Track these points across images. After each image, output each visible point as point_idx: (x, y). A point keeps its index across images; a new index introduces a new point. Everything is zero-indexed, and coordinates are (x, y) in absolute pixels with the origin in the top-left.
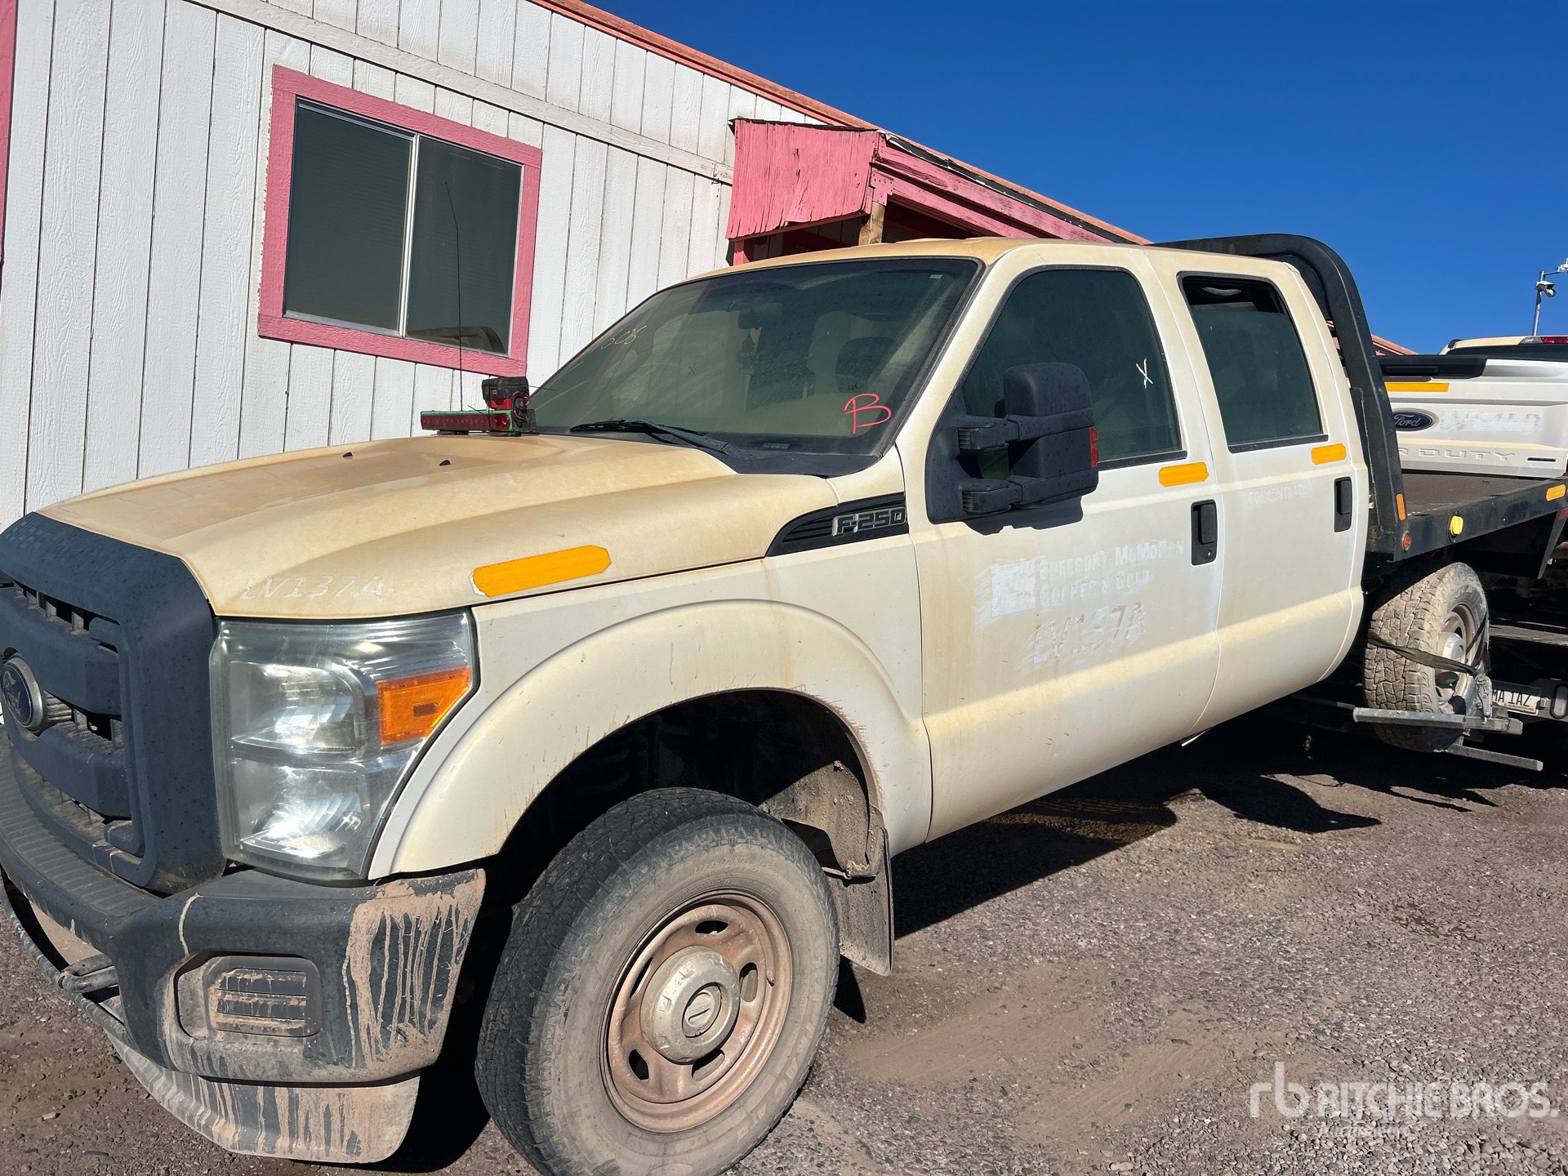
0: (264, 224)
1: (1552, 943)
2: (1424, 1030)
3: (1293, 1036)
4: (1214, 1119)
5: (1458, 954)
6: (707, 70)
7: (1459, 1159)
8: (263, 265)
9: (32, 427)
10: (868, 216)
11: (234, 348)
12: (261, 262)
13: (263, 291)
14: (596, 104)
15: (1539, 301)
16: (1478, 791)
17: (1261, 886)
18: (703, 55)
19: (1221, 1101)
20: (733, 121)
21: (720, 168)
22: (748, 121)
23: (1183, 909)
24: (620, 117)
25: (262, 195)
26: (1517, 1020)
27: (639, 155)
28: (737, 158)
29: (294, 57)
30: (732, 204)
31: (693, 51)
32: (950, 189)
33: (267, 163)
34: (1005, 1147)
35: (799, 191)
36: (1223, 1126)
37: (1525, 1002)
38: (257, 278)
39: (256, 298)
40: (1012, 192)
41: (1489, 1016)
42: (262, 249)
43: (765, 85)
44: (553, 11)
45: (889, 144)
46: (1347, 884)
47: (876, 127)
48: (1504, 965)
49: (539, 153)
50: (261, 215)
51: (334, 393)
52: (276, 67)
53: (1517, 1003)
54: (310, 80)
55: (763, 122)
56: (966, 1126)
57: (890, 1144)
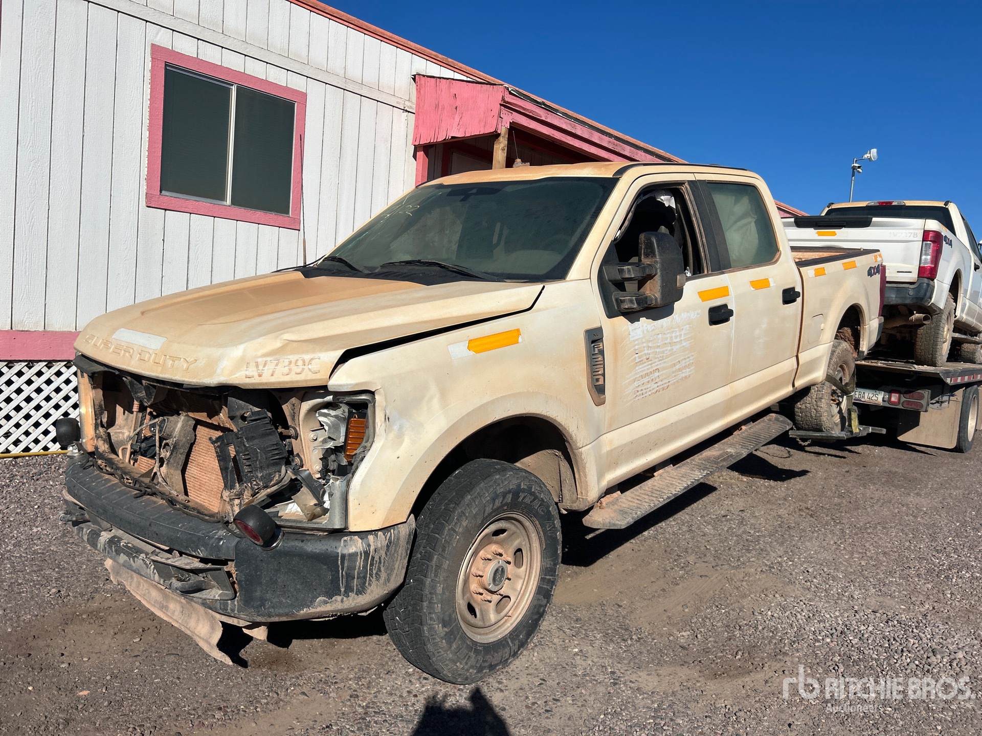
0: (148, 139)
1: (879, 523)
2: (822, 565)
3: (759, 570)
4: (727, 610)
5: (833, 530)
6: (399, 46)
7: (846, 619)
8: (148, 164)
9: (15, 264)
10: (499, 135)
11: (132, 214)
12: (147, 162)
13: (149, 179)
14: (336, 65)
15: (853, 175)
16: (849, 447)
17: (731, 502)
18: (396, 37)
19: (728, 601)
20: (414, 76)
21: (407, 103)
22: (424, 76)
23: (693, 515)
24: (350, 74)
25: (146, 122)
26: (865, 558)
27: (361, 96)
28: (418, 98)
29: (164, 39)
30: (415, 124)
31: (390, 34)
32: (543, 118)
33: (149, 102)
34: (626, 630)
35: (457, 119)
36: (731, 612)
37: (868, 550)
38: (145, 172)
39: (144, 184)
40: (576, 119)
41: (852, 557)
42: (147, 154)
43: (431, 54)
44: (311, 11)
45: (510, 93)
46: (773, 499)
47: (502, 83)
48: (856, 534)
49: (304, 95)
50: (146, 134)
51: (191, 240)
52: (153, 45)
53: (864, 551)
54: (172, 53)
55: (433, 77)
56: (605, 621)
57: (572, 630)
